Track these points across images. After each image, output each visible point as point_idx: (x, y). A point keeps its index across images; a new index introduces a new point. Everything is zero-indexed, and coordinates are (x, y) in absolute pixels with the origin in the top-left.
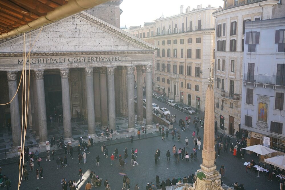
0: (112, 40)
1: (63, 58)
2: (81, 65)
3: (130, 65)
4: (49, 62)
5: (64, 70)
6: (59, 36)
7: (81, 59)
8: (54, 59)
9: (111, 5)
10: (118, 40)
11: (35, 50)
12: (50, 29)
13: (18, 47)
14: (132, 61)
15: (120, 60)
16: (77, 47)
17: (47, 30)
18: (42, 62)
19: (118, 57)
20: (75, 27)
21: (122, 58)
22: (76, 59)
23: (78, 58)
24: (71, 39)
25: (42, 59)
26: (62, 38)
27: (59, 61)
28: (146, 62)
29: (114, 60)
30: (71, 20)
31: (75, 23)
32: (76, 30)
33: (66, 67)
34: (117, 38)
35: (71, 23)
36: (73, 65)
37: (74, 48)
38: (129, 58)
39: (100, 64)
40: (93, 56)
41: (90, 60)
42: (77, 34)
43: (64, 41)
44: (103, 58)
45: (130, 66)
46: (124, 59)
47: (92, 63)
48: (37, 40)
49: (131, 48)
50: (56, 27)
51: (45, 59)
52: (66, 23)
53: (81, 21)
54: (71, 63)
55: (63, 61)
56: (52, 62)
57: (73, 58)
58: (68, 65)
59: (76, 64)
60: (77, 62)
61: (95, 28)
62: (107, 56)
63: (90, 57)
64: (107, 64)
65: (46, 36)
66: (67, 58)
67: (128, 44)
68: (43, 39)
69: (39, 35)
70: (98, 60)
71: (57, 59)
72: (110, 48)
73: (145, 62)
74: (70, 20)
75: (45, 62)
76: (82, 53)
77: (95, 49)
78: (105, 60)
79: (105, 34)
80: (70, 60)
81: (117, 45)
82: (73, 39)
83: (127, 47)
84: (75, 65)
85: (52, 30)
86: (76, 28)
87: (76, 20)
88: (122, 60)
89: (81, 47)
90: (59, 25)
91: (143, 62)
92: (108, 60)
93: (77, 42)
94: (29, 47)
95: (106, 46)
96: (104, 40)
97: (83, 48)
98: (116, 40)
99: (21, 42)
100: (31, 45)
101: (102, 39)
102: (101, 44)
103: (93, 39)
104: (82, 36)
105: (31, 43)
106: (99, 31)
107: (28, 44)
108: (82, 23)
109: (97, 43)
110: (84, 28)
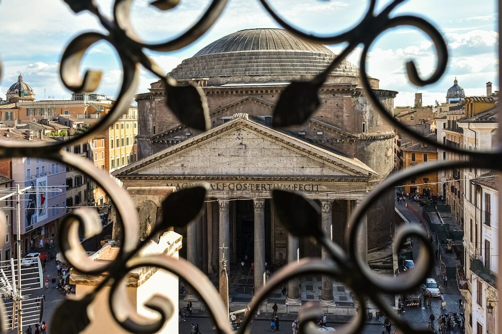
0: (295, 159)
1: (221, 184)
2: (247, 195)
3: (325, 198)
5: (223, 199)
6: (217, 155)
7: (247, 186)
9: (336, 95)
10: (305, 159)
11: (186, 173)
12: (206, 145)
13: (168, 168)
14: (327, 192)
15: (307, 189)
16: (242, 169)
17: (203, 147)
19: (304, 184)
20: (240, 141)
21: (311, 186)
22: (239, 186)
23: (242, 184)
24: (233, 158)
26: (221, 158)
27: (216, 188)
28: (355, 195)
29: (297, 189)
30: (236, 132)
31: (241, 137)
32: (241, 147)
33: (225, 196)
34: (303, 156)
35: (235, 137)
36: (235, 194)
37: (237, 170)
38: (325, 188)
40: (264, 183)
41: (260, 188)
42: (242, 152)
43: (224, 161)
44: (280, 185)
45: (324, 200)
46: (315, 189)
47: (262, 192)
48: (190, 160)
49: (327, 172)
50: (215, 142)
52: (228, 137)
53: (249, 134)
54: (232, 190)
55: (221, 188)
57: (235, 184)
58: (228, 193)
59: (239, 192)
60: (240, 190)
61: (269, 143)
62: (286, 183)
63: (260, 183)
65: (201, 155)
66: (228, 184)
67: (323, 166)
68: (197, 158)
69: (193, 153)
70: (272, 188)
71: (213, 184)
72: (292, 171)
73: (352, 195)
74: (234, 133)
76: (247, 178)
77: (267, 172)
78: (282, 188)
79: (284, 151)
80: (231, 186)
81: (303, 167)
82: (237, 158)
83: (319, 170)
84: (237, 194)
85: (209, 146)
86: (241, 144)
87: (242, 132)
88: (311, 189)
89: (247, 169)
90: (219, 140)
91: (349, 195)
92: (287, 189)
93: (242, 163)
94: (181, 168)
95: (285, 168)
96: (282, 159)
97: (251, 170)
98: (301, 159)
99: (172, 162)
100: (182, 165)
101: (280, 158)
102: (278, 165)
103: (265, 158)
104: (249, 153)
105: (182, 163)
106: (275, 147)
107: (179, 165)
108: (251, 136)
109: (271, 164)
110: (252, 143)
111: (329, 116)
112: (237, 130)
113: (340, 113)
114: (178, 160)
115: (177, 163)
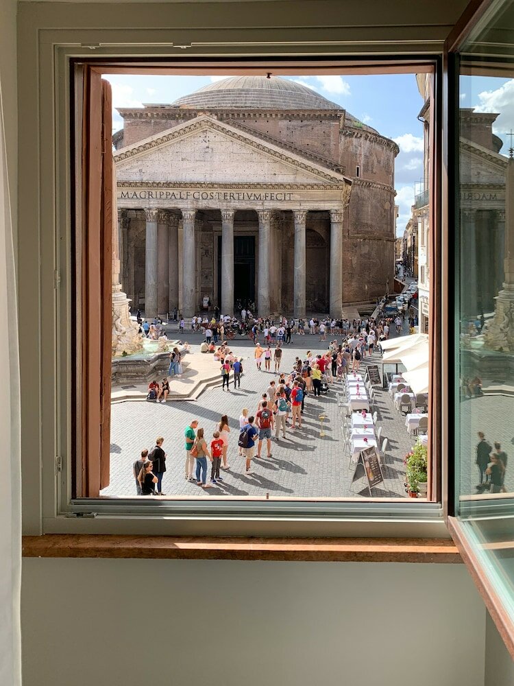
0: (266, 165)
1: (185, 193)
2: (214, 205)
3: (298, 208)
4: (164, 196)
5: (188, 210)
6: (181, 159)
7: (213, 195)
8: (171, 192)
10: (277, 165)
11: (144, 179)
13: (123, 174)
14: (300, 201)
15: (279, 199)
16: (208, 176)
17: (165, 150)
18: (154, 196)
19: (276, 193)
20: (207, 144)
21: (283, 195)
22: (205, 195)
23: (209, 193)
24: (198, 163)
25: (154, 192)
26: (185, 162)
27: (179, 197)
28: (329, 204)
29: (269, 198)
30: (201, 134)
31: (207, 139)
32: (207, 150)
33: (190, 206)
34: (276, 162)
35: (201, 139)
36: (200, 203)
37: (203, 177)
38: (297, 197)
39: (244, 204)
40: (233, 191)
41: (228, 198)
42: (208, 156)
43: (188, 166)
44: (250, 195)
45: (299, 211)
46: (287, 198)
47: (230, 202)
48: (149, 164)
49: (301, 179)
50: (178, 145)
51: (158, 193)
52: (192, 139)
53: (217, 136)
54: (197, 199)
55: (185, 197)
56: (169, 197)
57: (201, 193)
58: (192, 203)
59: (205, 202)
60: (206, 199)
61: (239, 146)
62: (257, 192)
63: (228, 191)
64: (257, 205)
65: (162, 159)
66: (192, 193)
67: (296, 173)
68: (157, 162)
69: (153, 157)
70: (241, 197)
71: (175, 192)
72: (263, 178)
73: (326, 205)
74: (199, 134)
75: (158, 196)
76: (212, 185)
77: (236, 180)
78: (252, 198)
79: (255, 155)
80: (196, 195)
81: (275, 174)
82: (203, 163)
83: (292, 177)
84: (203, 204)
85: (171, 149)
86: (207, 147)
87: (209, 134)
88: (283, 198)
89: (214, 175)
90: (182, 142)
91: (323, 205)
92: (258, 198)
93: (208, 169)
94: (138, 174)
95: (255, 174)
96: (253, 164)
97: (218, 177)
98: (273, 165)
99: (127, 167)
100: (140, 171)
101: (250, 164)
102: (247, 172)
103: (235, 164)
104: (216, 158)
105: (140, 168)
106: (245, 151)
107: (136, 170)
108: (218, 139)
109: (240, 171)
110: (220, 147)
111: (316, 144)
112: (203, 132)
113: (327, 141)
114: (135, 164)
115: (135, 167)
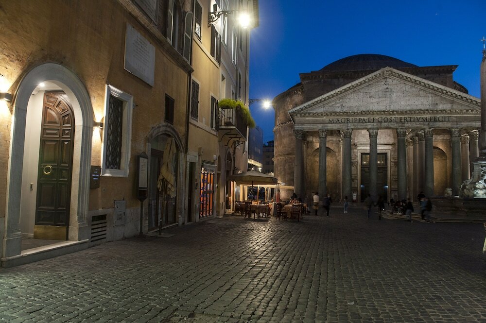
0: (430, 98)
2: (392, 126)
3: (455, 126)
5: (373, 129)
6: (369, 97)
7: (392, 119)
8: (363, 118)
9: (441, 74)
10: (438, 98)
11: (344, 110)
12: (360, 90)
13: (330, 108)
14: (457, 122)
15: (441, 120)
16: (388, 107)
17: (357, 91)
18: (351, 121)
20: (387, 86)
21: (444, 118)
22: (386, 119)
23: (389, 118)
24: (381, 99)
25: (351, 119)
26: (372, 99)
27: (368, 121)
29: (433, 120)
30: (383, 80)
31: (387, 83)
32: (387, 90)
33: (375, 127)
34: (437, 96)
35: (383, 83)
36: (383, 125)
37: (384, 107)
38: (454, 119)
39: (415, 124)
40: (406, 116)
41: (403, 120)
42: (388, 94)
43: (374, 101)
44: (418, 118)
45: (454, 128)
46: (447, 120)
47: (404, 123)
48: (347, 101)
50: (367, 88)
51: (354, 119)
52: (377, 84)
56: (361, 121)
57: (383, 118)
59: (387, 124)
60: (387, 122)
61: (410, 87)
62: (424, 116)
63: (403, 116)
64: (424, 125)
65: (356, 97)
66: (377, 118)
67: (452, 102)
68: (353, 100)
69: (350, 96)
70: (412, 120)
71: (365, 118)
72: (428, 106)
73: (477, 124)
74: (381, 80)
75: (354, 121)
76: (392, 112)
78: (421, 120)
79: (422, 92)
80: (380, 120)
81: (437, 104)
82: (384, 99)
83: (450, 105)
84: (385, 126)
85: (362, 91)
86: (387, 88)
87: (388, 80)
88: (444, 120)
89: (392, 106)
90: (369, 86)
92: (425, 120)
93: (388, 102)
94: (340, 108)
95: (422, 104)
96: (420, 98)
97: (395, 107)
98: (435, 98)
99: (333, 103)
100: (342, 105)
101: (418, 98)
102: (416, 103)
103: (407, 98)
104: (394, 95)
105: (341, 104)
106: (414, 90)
107: (339, 105)
108: (395, 82)
109: (411, 102)
110: (396, 87)
112: (384, 78)
114: (338, 101)
115: (338, 103)
